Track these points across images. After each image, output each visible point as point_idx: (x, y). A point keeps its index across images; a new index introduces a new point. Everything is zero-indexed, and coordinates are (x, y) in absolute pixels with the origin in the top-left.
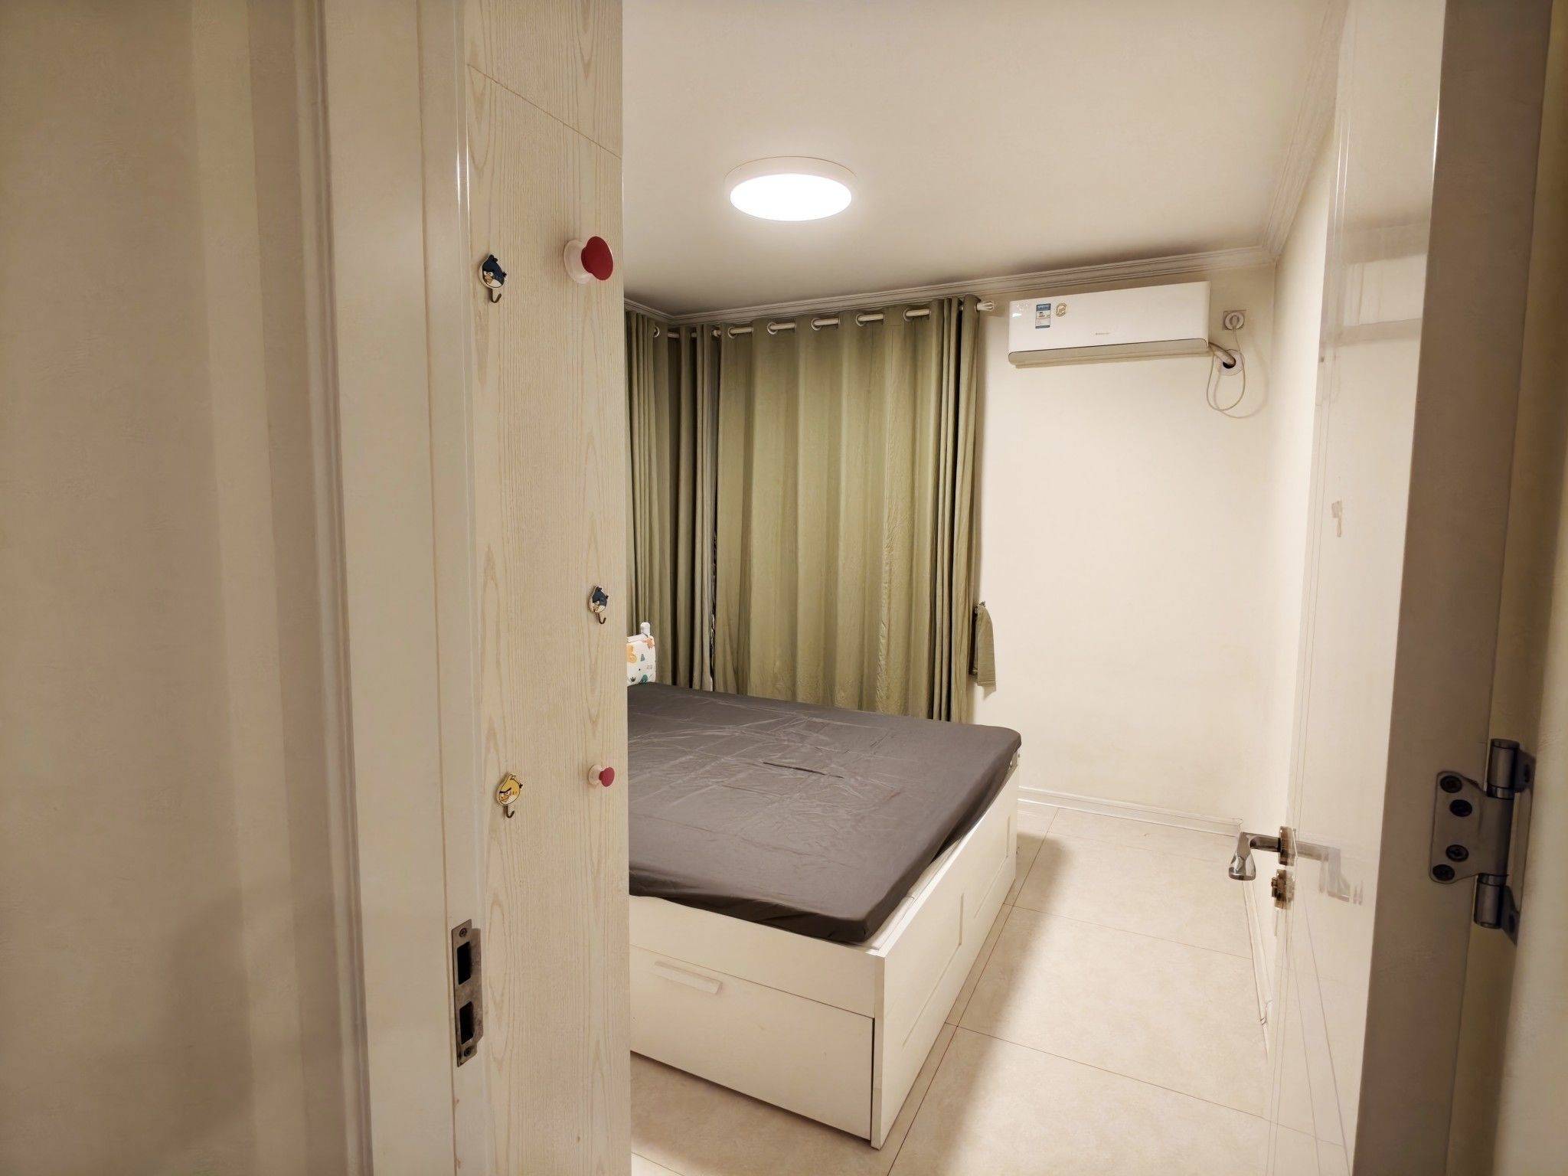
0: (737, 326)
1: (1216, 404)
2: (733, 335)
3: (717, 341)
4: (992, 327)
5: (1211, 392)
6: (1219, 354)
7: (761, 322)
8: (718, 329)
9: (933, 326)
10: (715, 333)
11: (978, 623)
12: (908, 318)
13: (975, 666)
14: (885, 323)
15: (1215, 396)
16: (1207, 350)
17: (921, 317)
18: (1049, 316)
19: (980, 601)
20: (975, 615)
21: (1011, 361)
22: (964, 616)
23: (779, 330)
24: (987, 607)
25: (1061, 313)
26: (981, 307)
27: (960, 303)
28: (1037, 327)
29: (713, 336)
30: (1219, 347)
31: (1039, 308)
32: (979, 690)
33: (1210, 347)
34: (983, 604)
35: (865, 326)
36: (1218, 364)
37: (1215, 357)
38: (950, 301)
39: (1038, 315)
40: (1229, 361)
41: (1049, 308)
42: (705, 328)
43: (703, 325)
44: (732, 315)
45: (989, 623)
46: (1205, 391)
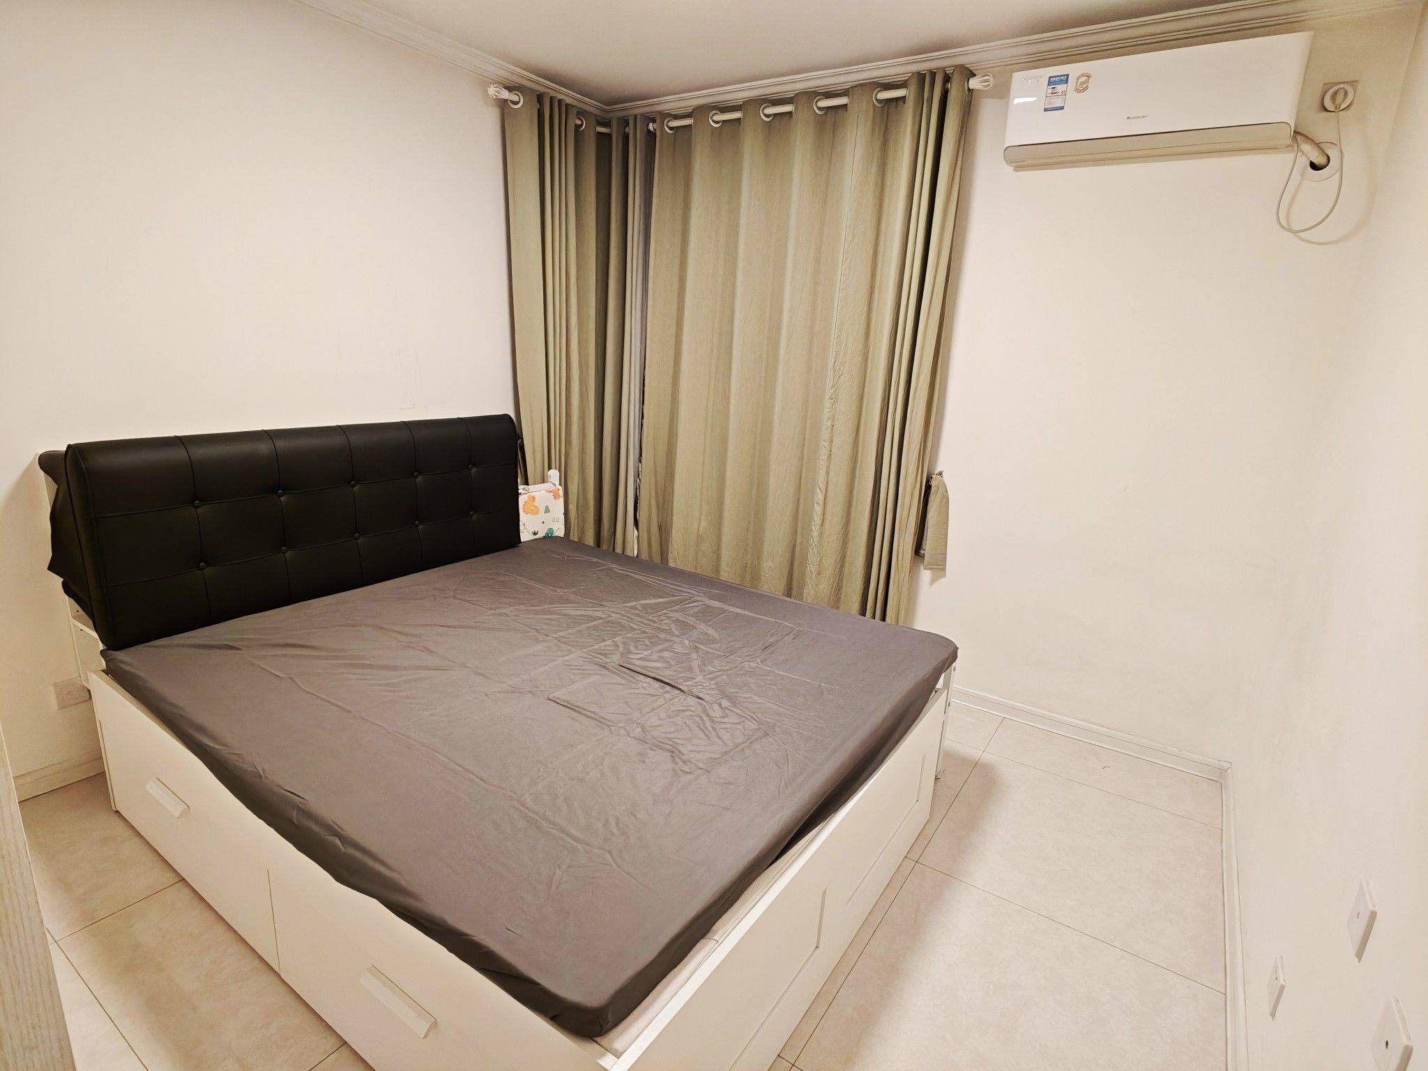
0: (676, 117)
1: (1288, 222)
2: (671, 129)
3: (651, 136)
4: (987, 113)
5: (1284, 205)
6: (1306, 147)
7: (701, 112)
8: (654, 121)
9: (909, 110)
10: (651, 127)
11: (932, 497)
12: (879, 101)
13: (923, 546)
14: (849, 108)
15: (1289, 209)
16: (1290, 141)
17: (897, 100)
18: (1064, 93)
19: (937, 471)
20: (928, 487)
21: (1009, 161)
22: (914, 488)
23: (724, 121)
24: (946, 478)
25: (1080, 88)
26: (974, 83)
27: (947, 79)
28: (1046, 110)
29: (649, 131)
30: (1307, 138)
31: (1052, 82)
32: (925, 575)
33: (1294, 138)
34: (940, 474)
35: (826, 114)
36: (1303, 162)
37: (1300, 154)
38: (933, 74)
39: (1050, 91)
40: (1319, 160)
41: (1066, 82)
42: (638, 120)
43: (636, 116)
44: (671, 104)
45: (945, 499)
46: (1277, 202)
